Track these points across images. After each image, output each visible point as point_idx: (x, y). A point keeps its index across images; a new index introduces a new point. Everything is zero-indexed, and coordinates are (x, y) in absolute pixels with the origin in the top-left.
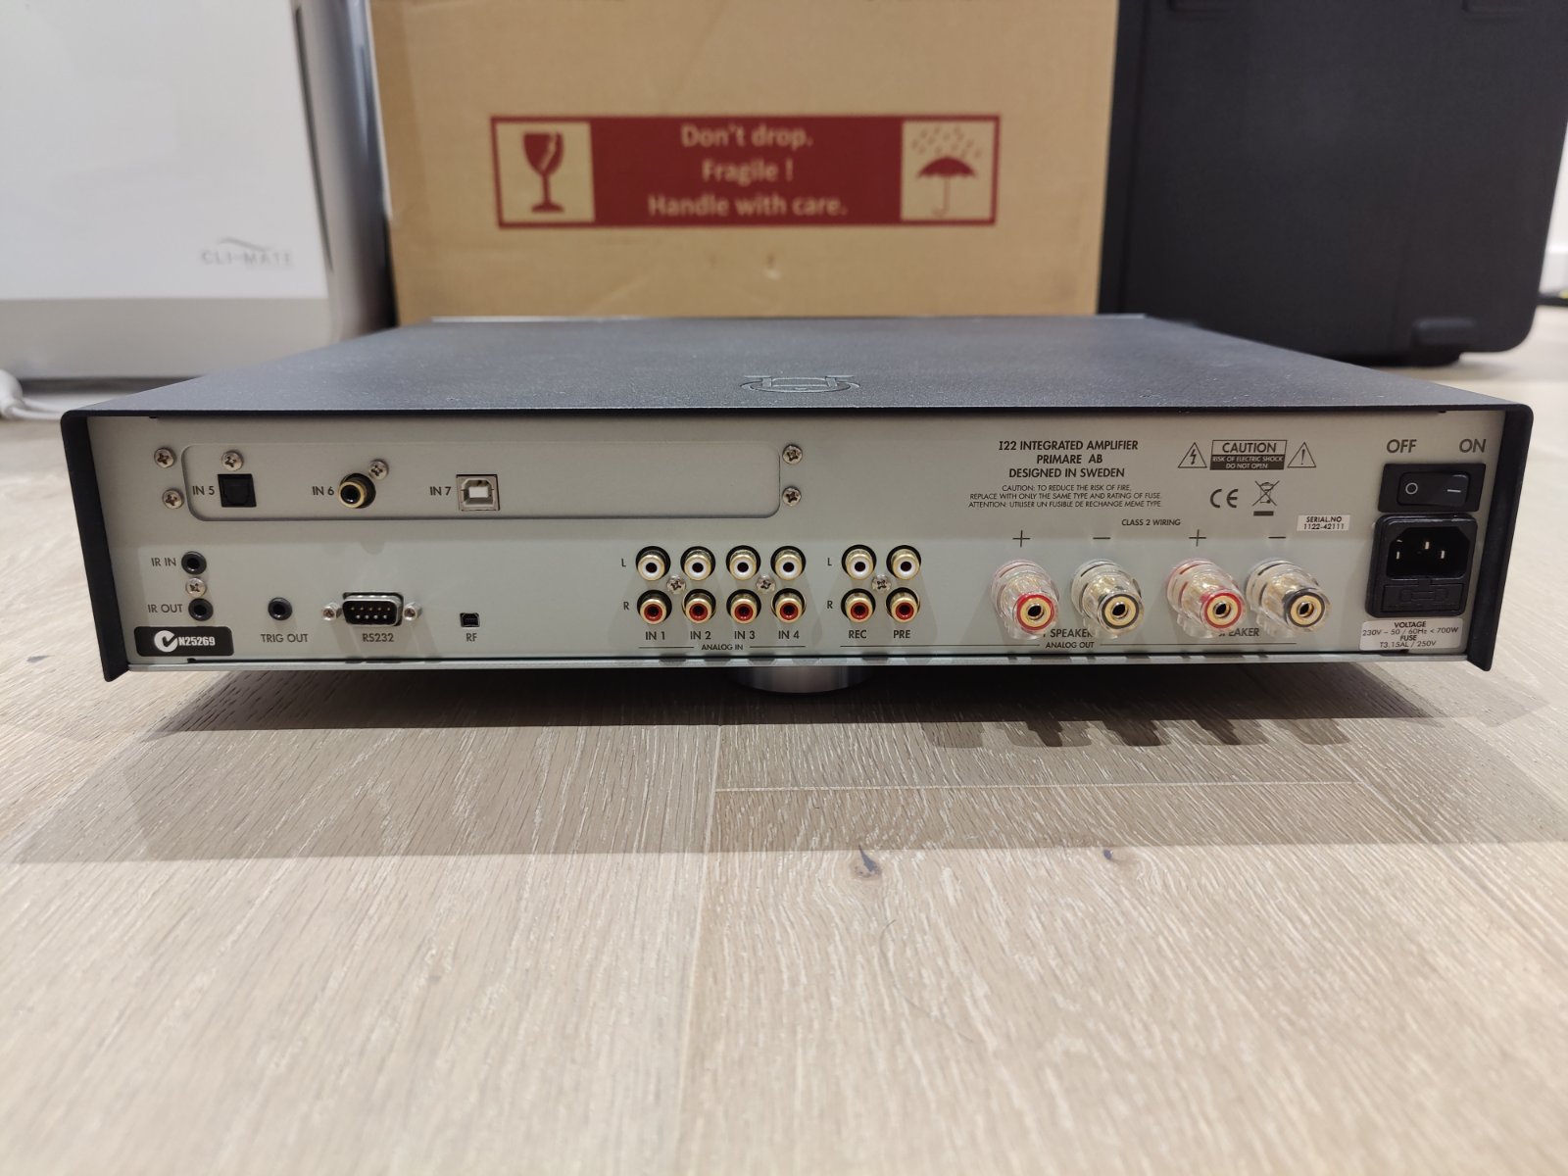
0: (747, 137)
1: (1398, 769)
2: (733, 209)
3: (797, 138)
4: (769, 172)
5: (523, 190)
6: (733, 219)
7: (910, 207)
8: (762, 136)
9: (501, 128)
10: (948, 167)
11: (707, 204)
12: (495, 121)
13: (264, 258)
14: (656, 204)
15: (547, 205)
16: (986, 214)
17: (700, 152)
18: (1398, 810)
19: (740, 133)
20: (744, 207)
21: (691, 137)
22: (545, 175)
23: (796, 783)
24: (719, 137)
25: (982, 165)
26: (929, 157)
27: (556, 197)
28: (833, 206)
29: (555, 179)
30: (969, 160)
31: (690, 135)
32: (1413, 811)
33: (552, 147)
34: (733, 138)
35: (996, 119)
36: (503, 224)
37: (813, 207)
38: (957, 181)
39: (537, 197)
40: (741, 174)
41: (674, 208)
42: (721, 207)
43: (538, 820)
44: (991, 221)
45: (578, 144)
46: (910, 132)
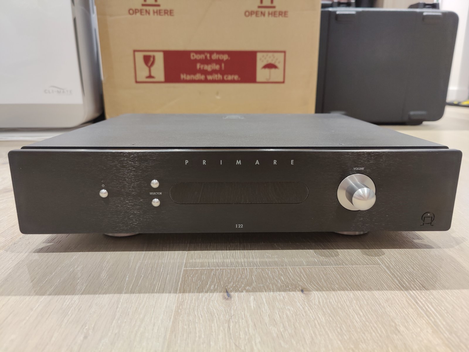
0: (210, 57)
1: (393, 261)
2: (206, 78)
3: (225, 57)
4: (217, 67)
5: (143, 72)
6: (206, 81)
7: (259, 78)
8: (215, 57)
9: (136, 53)
10: (270, 66)
11: (198, 76)
12: (135, 51)
13: (63, 92)
14: (183, 76)
15: (150, 76)
16: (282, 80)
17: (196, 61)
18: (392, 275)
19: (208, 55)
20: (210, 77)
21: (193, 57)
22: (150, 67)
23: (209, 266)
24: (202, 57)
25: (280, 66)
26: (265, 63)
27: (153, 74)
28: (236, 77)
29: (153, 69)
30: (277, 64)
31: (193, 56)
32: (397, 275)
33: (152, 59)
34: (206, 57)
35: (284, 52)
36: (137, 82)
37: (230, 77)
38: (273, 70)
39: (147, 74)
40: (209, 68)
41: (189, 77)
42: (203, 77)
43: (127, 279)
44: (283, 82)
45: (160, 59)
46: (259, 56)
